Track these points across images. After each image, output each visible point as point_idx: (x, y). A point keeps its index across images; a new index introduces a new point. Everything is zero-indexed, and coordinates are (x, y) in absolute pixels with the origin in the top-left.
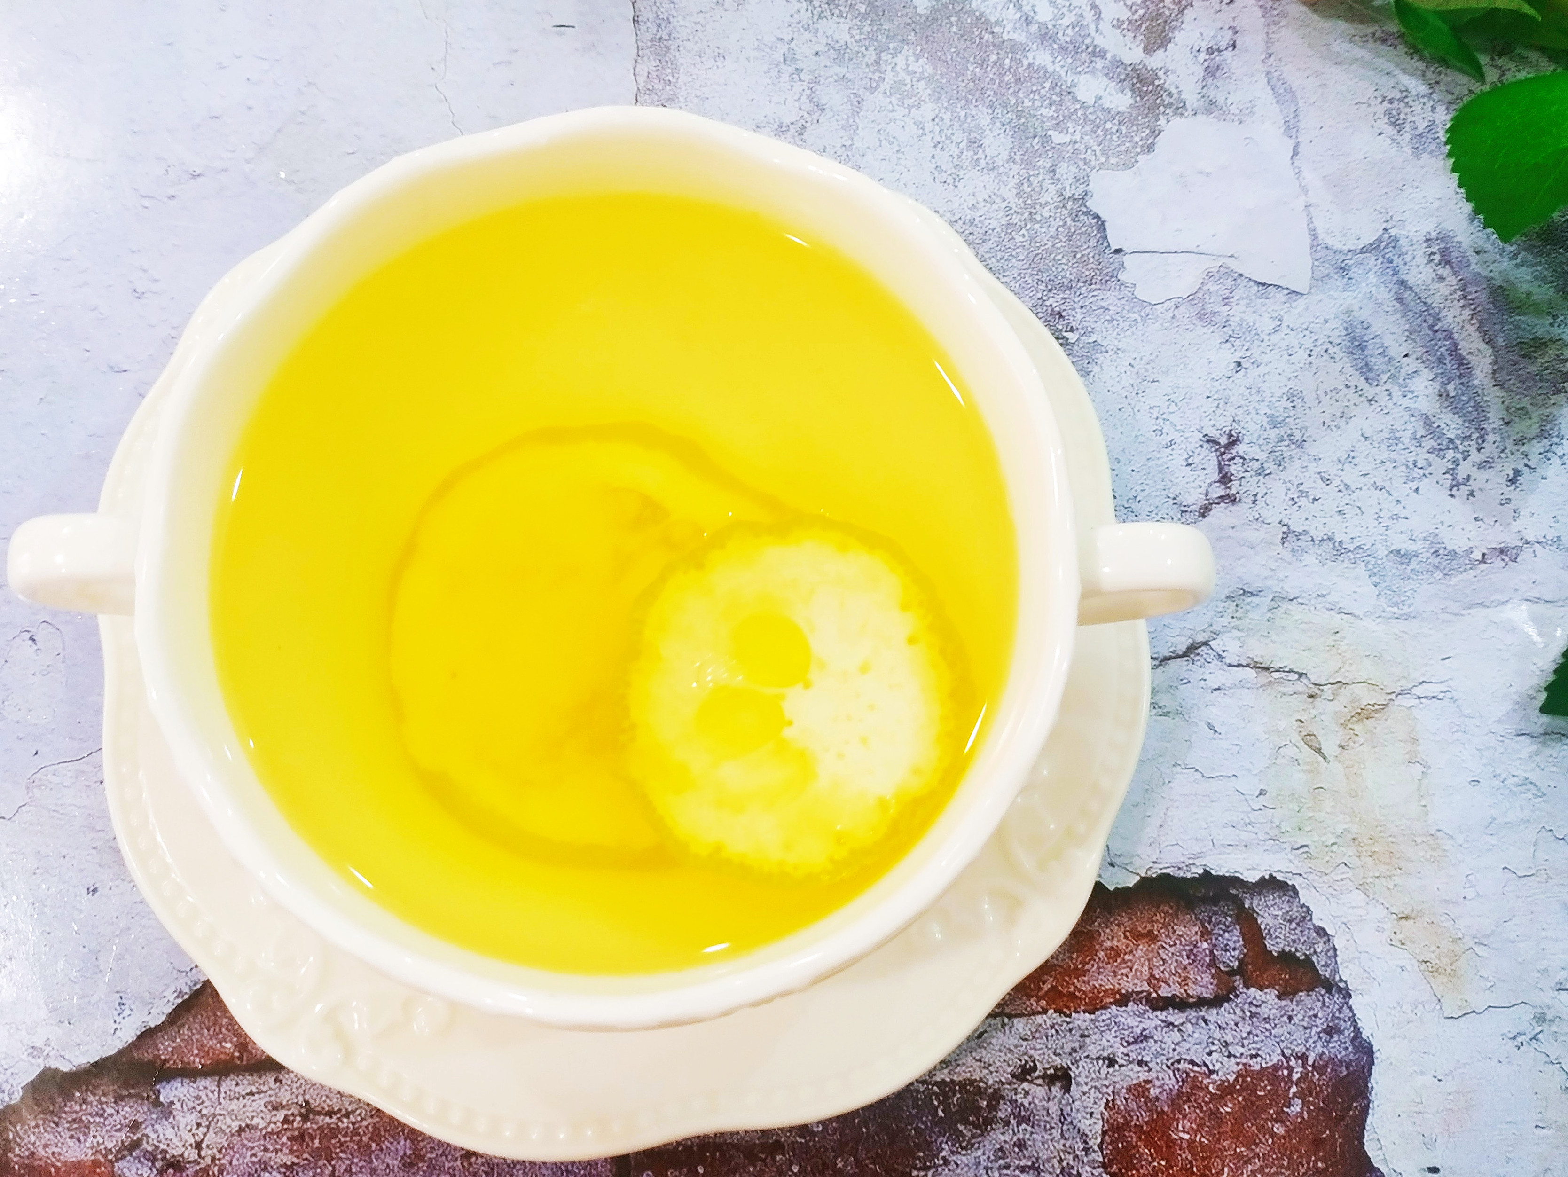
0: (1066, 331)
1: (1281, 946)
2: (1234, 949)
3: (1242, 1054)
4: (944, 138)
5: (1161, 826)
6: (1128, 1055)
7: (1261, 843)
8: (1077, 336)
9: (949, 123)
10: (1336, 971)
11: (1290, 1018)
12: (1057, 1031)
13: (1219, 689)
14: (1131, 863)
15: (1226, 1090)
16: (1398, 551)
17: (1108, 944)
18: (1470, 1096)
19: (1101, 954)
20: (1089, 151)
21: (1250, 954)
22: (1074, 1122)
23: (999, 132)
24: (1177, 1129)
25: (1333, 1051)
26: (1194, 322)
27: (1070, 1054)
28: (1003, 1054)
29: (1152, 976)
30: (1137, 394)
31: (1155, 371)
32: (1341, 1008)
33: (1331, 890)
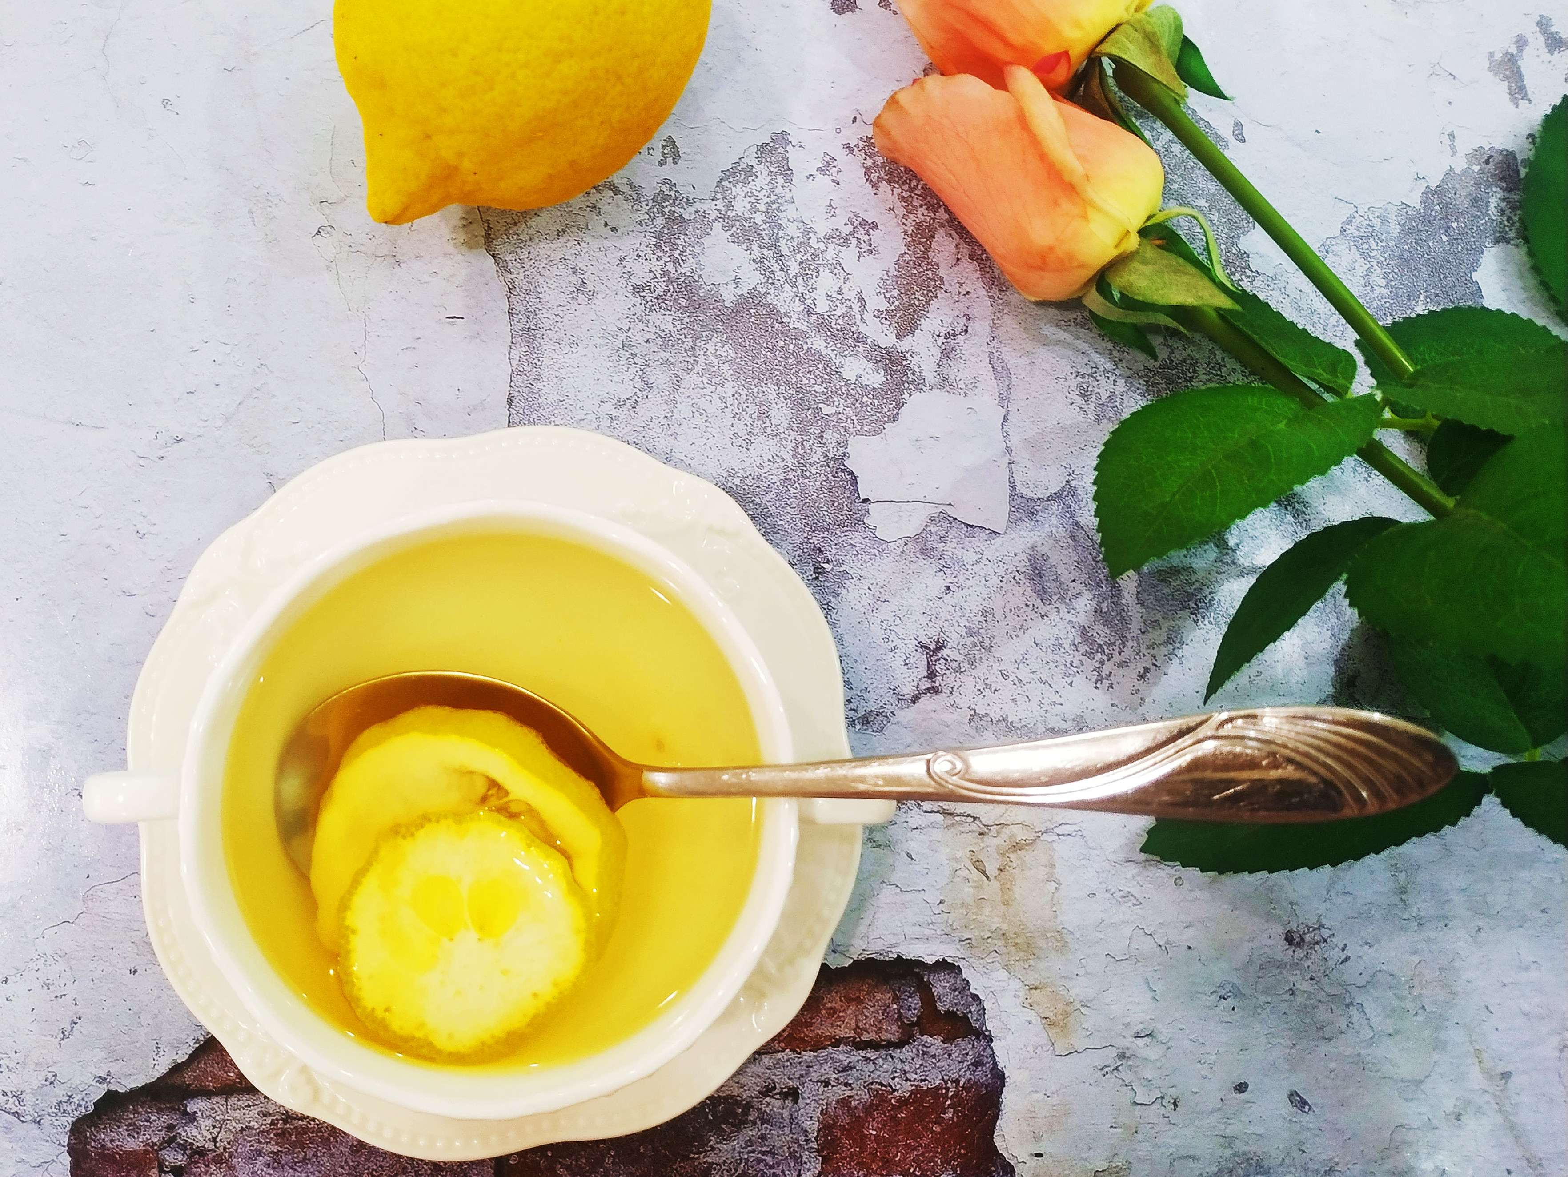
0: (824, 563)
1: (947, 1007)
2: (915, 1009)
4: (741, 411)
5: (870, 925)
6: (838, 1079)
7: (939, 937)
8: (832, 566)
9: (745, 398)
10: (984, 1024)
11: (950, 1055)
12: (791, 1063)
13: (917, 828)
14: (848, 950)
15: (903, 1102)
16: (1053, 729)
17: (829, 1005)
18: (1068, 1107)
19: (824, 1012)
20: (849, 420)
21: (926, 1012)
22: (800, 1122)
23: (782, 405)
24: (868, 1127)
25: (977, 1077)
26: (918, 556)
27: (799, 1078)
28: (753, 1079)
29: (858, 1027)
30: (873, 611)
31: (887, 593)
32: (985, 1049)
33: (985, 969)
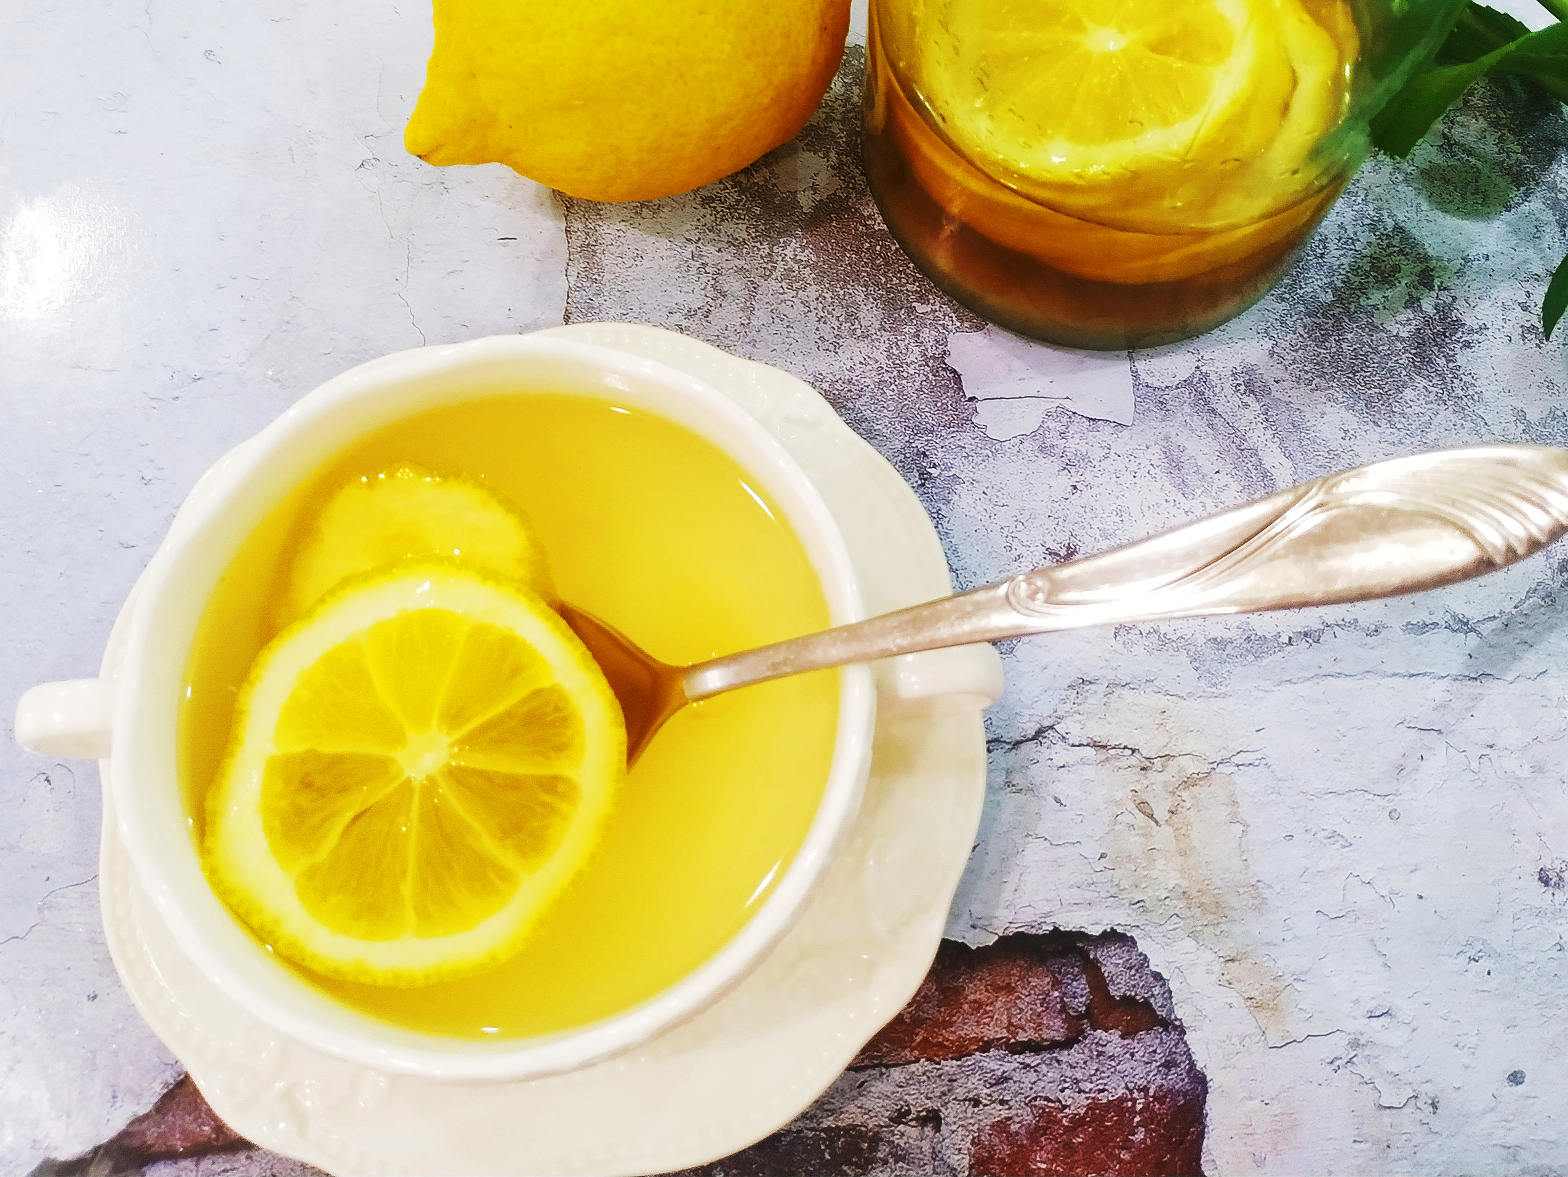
0: (930, 468)
1: (1123, 990)
2: (1082, 996)
3: (1091, 1089)
4: (826, 314)
5: (1016, 890)
6: (989, 1095)
7: (1104, 900)
8: (939, 471)
9: (830, 300)
10: (1171, 1011)
11: (1132, 1055)
12: (928, 1077)
13: (1063, 767)
14: (990, 924)
15: (1078, 1122)
16: (1215, 639)
17: (972, 997)
18: (1294, 1116)
19: (966, 1007)
20: (947, 318)
21: (1096, 1000)
22: (945, 1158)
23: (872, 306)
24: (1035, 1160)
25: (1171, 1082)
26: (1037, 454)
27: (940, 1097)
28: (881, 1101)
29: (1011, 1024)
30: (990, 517)
31: (1004, 497)
32: (1178, 1043)
33: (1165, 939)
